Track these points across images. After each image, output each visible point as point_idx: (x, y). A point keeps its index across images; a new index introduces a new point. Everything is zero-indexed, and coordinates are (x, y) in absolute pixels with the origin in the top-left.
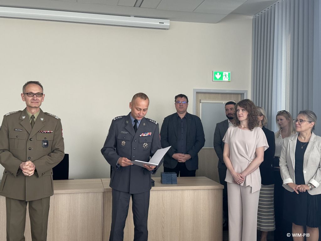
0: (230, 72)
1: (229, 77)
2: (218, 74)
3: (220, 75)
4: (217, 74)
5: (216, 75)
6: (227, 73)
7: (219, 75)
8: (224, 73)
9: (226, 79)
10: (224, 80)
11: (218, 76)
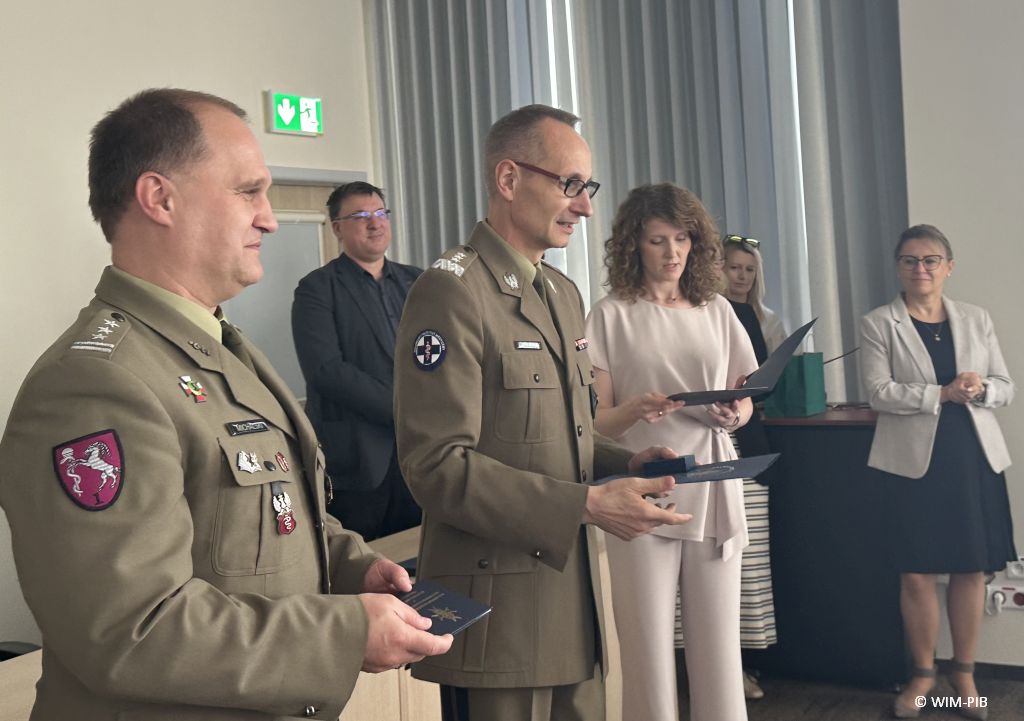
0: (319, 100)
1: (318, 119)
4: (282, 105)
5: (280, 106)
6: (312, 103)
7: (290, 107)
8: (304, 101)
9: (310, 124)
10: (304, 128)
11: (285, 112)
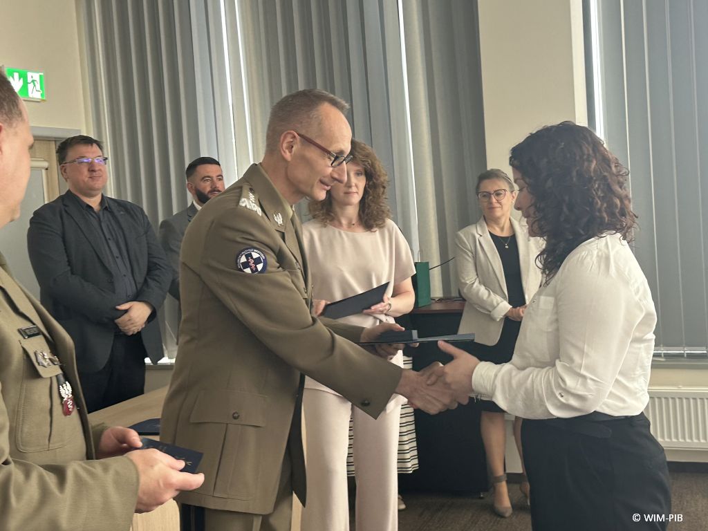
0: (42, 74)
1: (41, 89)
2: (16, 75)
3: (22, 79)
4: (13, 78)
6: (36, 76)
7: (20, 79)
8: (29, 74)
9: (35, 92)
10: (30, 95)
11: (16, 83)
